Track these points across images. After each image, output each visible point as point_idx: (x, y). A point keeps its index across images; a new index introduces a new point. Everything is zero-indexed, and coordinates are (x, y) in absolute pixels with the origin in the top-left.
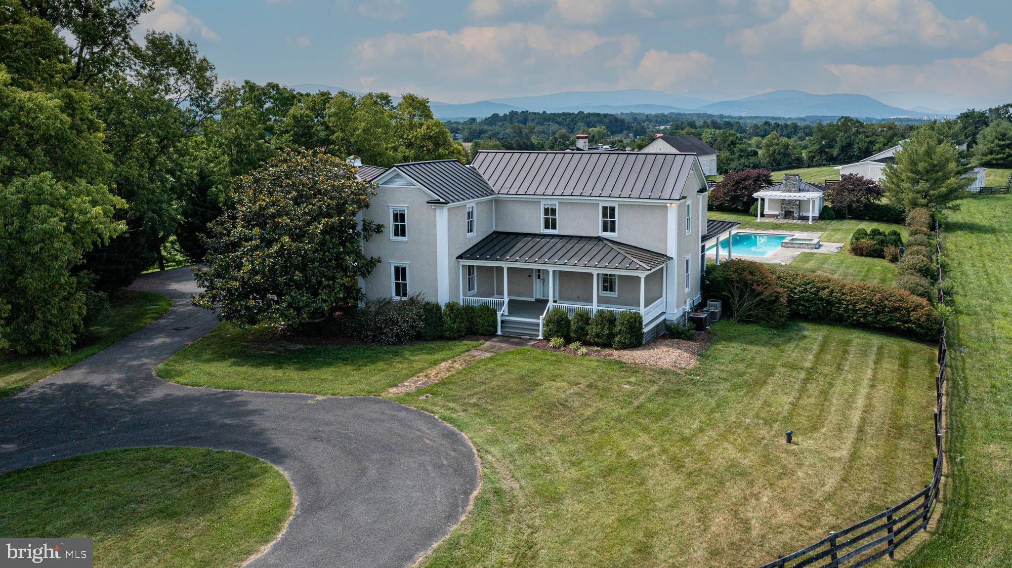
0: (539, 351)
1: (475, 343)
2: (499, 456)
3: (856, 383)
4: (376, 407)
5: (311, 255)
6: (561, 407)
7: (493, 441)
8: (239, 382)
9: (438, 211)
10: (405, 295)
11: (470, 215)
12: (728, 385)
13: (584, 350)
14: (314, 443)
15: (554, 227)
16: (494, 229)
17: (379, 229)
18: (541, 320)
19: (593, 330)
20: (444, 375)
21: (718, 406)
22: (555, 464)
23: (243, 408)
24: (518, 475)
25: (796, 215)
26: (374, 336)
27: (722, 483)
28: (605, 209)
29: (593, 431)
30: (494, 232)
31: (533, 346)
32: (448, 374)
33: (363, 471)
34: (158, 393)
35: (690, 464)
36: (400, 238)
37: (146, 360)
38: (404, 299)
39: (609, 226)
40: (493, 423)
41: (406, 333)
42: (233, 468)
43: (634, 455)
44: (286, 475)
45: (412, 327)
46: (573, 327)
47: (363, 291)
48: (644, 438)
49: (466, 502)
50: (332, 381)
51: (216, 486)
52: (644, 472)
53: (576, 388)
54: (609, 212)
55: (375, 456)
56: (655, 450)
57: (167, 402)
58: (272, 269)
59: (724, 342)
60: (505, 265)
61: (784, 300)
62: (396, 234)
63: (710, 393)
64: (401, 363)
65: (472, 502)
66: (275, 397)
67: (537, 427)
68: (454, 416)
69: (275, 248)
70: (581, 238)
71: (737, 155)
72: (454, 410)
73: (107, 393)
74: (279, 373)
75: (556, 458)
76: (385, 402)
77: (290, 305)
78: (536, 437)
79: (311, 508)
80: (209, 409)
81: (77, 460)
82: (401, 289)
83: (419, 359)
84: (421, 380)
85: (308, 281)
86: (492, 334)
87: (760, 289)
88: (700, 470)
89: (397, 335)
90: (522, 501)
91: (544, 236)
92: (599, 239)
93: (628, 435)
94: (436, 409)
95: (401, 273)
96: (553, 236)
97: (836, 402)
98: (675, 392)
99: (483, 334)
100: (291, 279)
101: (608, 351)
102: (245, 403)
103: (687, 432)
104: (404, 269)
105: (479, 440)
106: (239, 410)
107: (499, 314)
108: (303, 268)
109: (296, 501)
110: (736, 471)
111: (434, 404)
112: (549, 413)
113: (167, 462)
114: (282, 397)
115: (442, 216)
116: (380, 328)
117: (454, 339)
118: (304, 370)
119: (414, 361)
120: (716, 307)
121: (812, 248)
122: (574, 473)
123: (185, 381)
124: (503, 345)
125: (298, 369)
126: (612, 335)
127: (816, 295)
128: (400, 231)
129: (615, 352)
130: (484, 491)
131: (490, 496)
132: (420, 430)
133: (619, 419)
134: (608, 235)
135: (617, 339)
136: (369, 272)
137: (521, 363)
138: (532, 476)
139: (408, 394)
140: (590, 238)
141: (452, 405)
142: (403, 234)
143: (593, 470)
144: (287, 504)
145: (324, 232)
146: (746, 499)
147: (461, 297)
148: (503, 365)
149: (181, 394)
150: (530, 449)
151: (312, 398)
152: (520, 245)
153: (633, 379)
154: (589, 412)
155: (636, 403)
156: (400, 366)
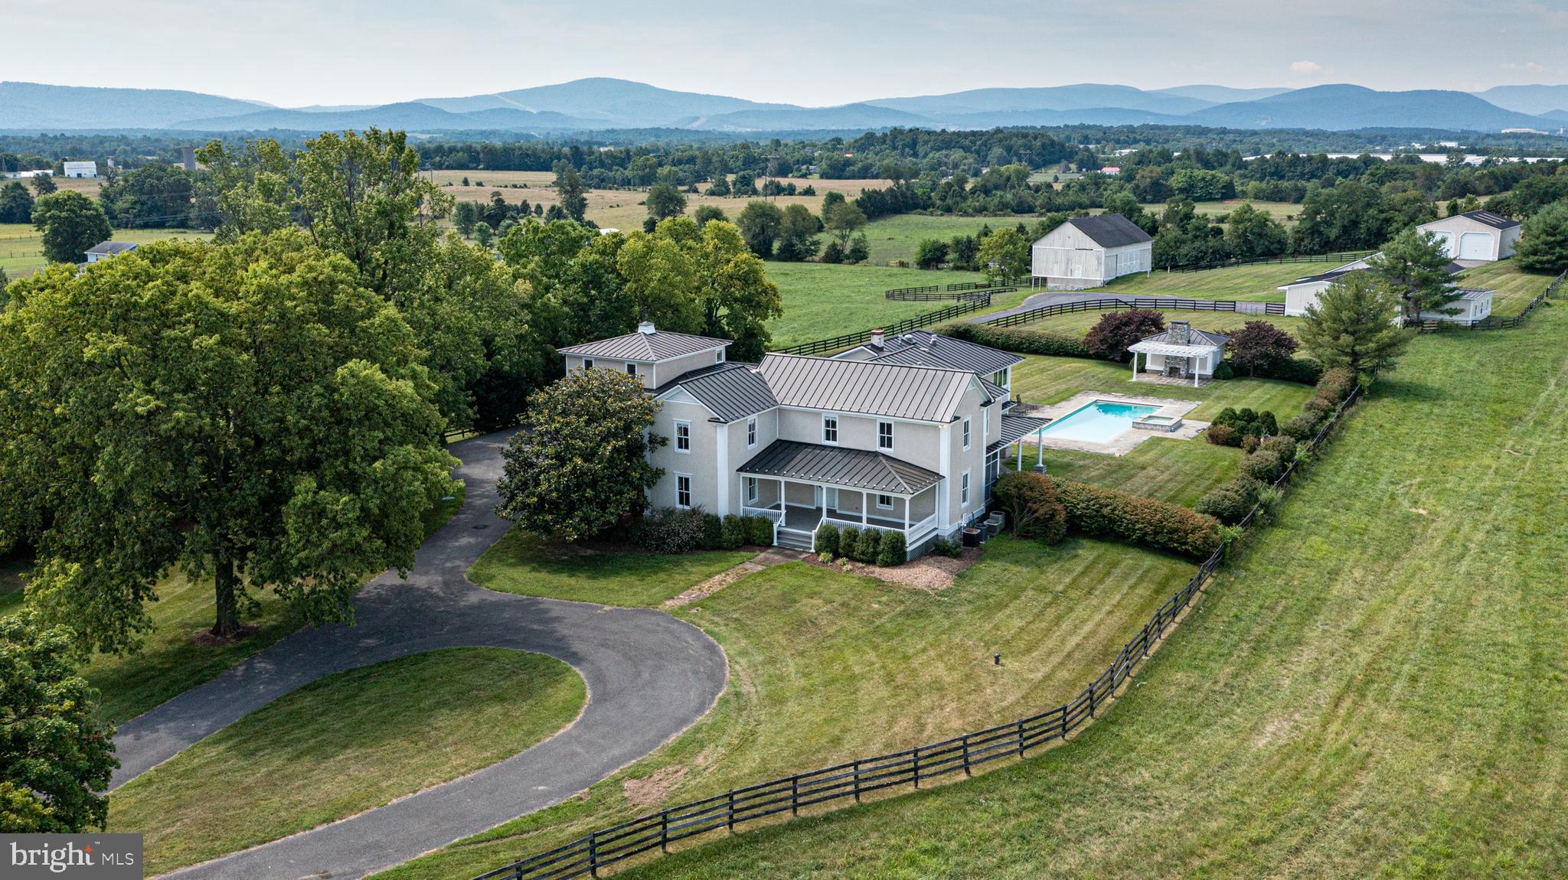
0: (808, 565)
1: (749, 554)
2: (745, 666)
3: (1097, 608)
4: (653, 619)
5: (600, 473)
6: (810, 624)
7: (743, 653)
8: (540, 589)
9: (719, 430)
10: (688, 504)
11: (752, 427)
12: (970, 607)
13: (849, 567)
14: (603, 649)
15: (834, 439)
16: (778, 437)
17: (664, 442)
18: (814, 533)
19: (859, 547)
20: (716, 589)
21: (950, 628)
22: (789, 675)
23: (547, 616)
24: (756, 682)
25: (1183, 373)
26: (658, 545)
27: (918, 695)
28: (882, 425)
29: (829, 648)
30: (778, 440)
31: (804, 559)
32: (720, 588)
33: (639, 674)
34: (473, 598)
35: (900, 679)
36: (683, 451)
37: (458, 563)
38: (687, 508)
39: (886, 442)
40: (747, 637)
41: (687, 544)
42: (542, 667)
43: (857, 670)
44: (582, 674)
45: (692, 538)
46: (842, 544)
47: (649, 500)
48: (872, 656)
49: (711, 701)
50: (618, 591)
51: (531, 680)
52: (858, 685)
53: (829, 606)
54: (886, 428)
55: (648, 662)
56: (877, 665)
57: (482, 606)
58: (567, 486)
59: (989, 561)
60: (782, 479)
61: (1061, 517)
62: (680, 447)
63: (948, 616)
64: (680, 574)
65: (716, 701)
66: (570, 605)
67: (784, 642)
68: (717, 629)
69: (569, 468)
70: (859, 452)
71: (1190, 236)
72: (717, 624)
73: (432, 596)
74: (573, 581)
75: (792, 669)
76: (663, 614)
77: (582, 520)
78: (780, 650)
79: (601, 699)
80: (519, 615)
81: (425, 655)
82: (684, 499)
83: (697, 570)
84: (694, 593)
85: (596, 496)
86: (770, 545)
87: (1035, 506)
88: (906, 684)
89: (678, 545)
90: (755, 701)
91: (824, 447)
92: (876, 454)
93: (858, 651)
94: (702, 622)
95: (684, 483)
96: (833, 448)
97: (1065, 626)
98: (917, 612)
99: (759, 545)
100: (583, 496)
101: (871, 568)
102: (546, 611)
103: (911, 651)
104: (687, 480)
105: (732, 652)
106: (544, 617)
107: (775, 526)
108: (593, 484)
109: (589, 694)
110: (937, 687)
111: (702, 618)
112: (798, 630)
113: (492, 660)
114: (576, 606)
115: (722, 434)
116: (663, 538)
117: (731, 550)
118: (594, 578)
119: (691, 573)
120: (997, 520)
121: (1167, 431)
122: (803, 682)
123: (494, 586)
124: (777, 557)
125: (589, 578)
126: (876, 553)
127: (1097, 512)
128: (684, 444)
129: (877, 570)
130: (727, 694)
131: (732, 698)
132: (686, 642)
133: (857, 638)
134: (885, 450)
135: (880, 557)
136: (654, 484)
137: (787, 579)
138: (768, 683)
139: (681, 608)
140: (868, 453)
141: (716, 619)
142: (687, 447)
143: (818, 681)
144: (583, 696)
145: (612, 453)
146: (933, 709)
147: (742, 507)
148: (770, 580)
149: (494, 599)
150: (772, 661)
151: (601, 608)
152: (799, 457)
153: (884, 599)
154: (831, 631)
155: (878, 623)
156: (678, 577)
